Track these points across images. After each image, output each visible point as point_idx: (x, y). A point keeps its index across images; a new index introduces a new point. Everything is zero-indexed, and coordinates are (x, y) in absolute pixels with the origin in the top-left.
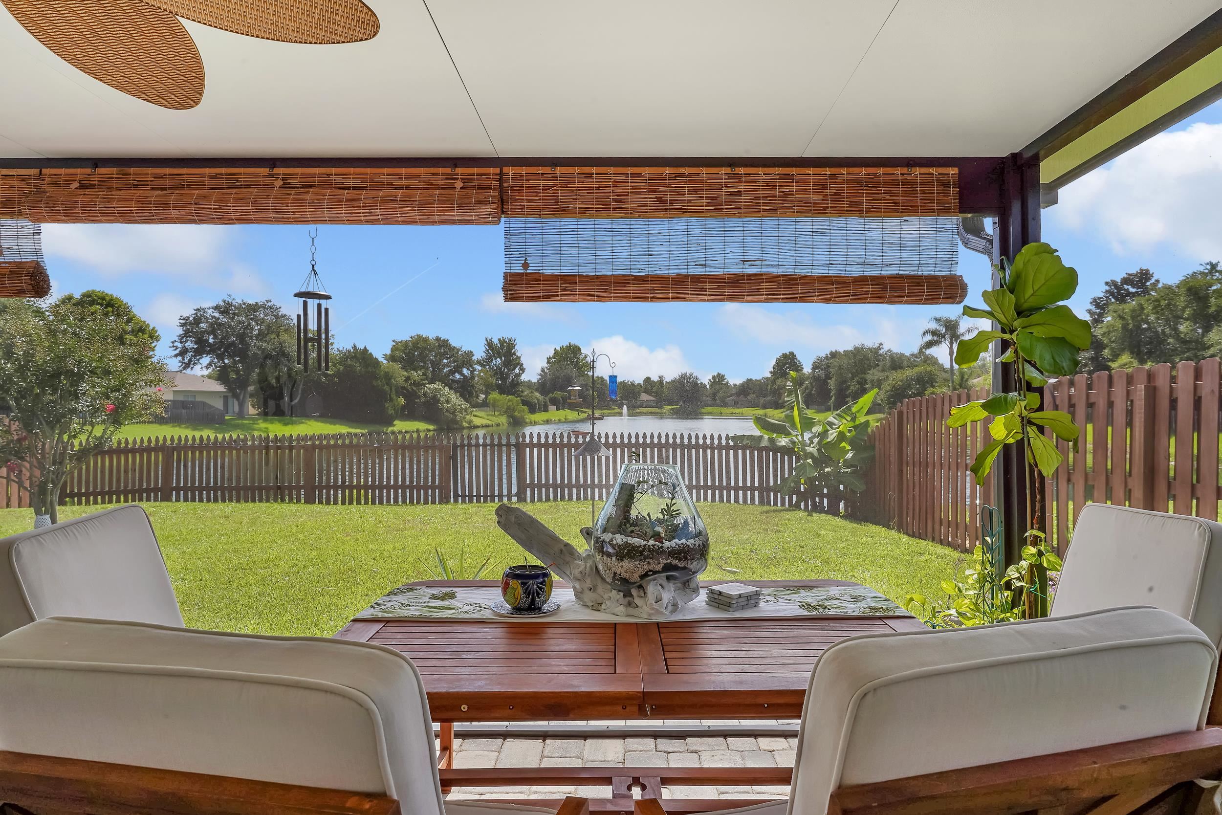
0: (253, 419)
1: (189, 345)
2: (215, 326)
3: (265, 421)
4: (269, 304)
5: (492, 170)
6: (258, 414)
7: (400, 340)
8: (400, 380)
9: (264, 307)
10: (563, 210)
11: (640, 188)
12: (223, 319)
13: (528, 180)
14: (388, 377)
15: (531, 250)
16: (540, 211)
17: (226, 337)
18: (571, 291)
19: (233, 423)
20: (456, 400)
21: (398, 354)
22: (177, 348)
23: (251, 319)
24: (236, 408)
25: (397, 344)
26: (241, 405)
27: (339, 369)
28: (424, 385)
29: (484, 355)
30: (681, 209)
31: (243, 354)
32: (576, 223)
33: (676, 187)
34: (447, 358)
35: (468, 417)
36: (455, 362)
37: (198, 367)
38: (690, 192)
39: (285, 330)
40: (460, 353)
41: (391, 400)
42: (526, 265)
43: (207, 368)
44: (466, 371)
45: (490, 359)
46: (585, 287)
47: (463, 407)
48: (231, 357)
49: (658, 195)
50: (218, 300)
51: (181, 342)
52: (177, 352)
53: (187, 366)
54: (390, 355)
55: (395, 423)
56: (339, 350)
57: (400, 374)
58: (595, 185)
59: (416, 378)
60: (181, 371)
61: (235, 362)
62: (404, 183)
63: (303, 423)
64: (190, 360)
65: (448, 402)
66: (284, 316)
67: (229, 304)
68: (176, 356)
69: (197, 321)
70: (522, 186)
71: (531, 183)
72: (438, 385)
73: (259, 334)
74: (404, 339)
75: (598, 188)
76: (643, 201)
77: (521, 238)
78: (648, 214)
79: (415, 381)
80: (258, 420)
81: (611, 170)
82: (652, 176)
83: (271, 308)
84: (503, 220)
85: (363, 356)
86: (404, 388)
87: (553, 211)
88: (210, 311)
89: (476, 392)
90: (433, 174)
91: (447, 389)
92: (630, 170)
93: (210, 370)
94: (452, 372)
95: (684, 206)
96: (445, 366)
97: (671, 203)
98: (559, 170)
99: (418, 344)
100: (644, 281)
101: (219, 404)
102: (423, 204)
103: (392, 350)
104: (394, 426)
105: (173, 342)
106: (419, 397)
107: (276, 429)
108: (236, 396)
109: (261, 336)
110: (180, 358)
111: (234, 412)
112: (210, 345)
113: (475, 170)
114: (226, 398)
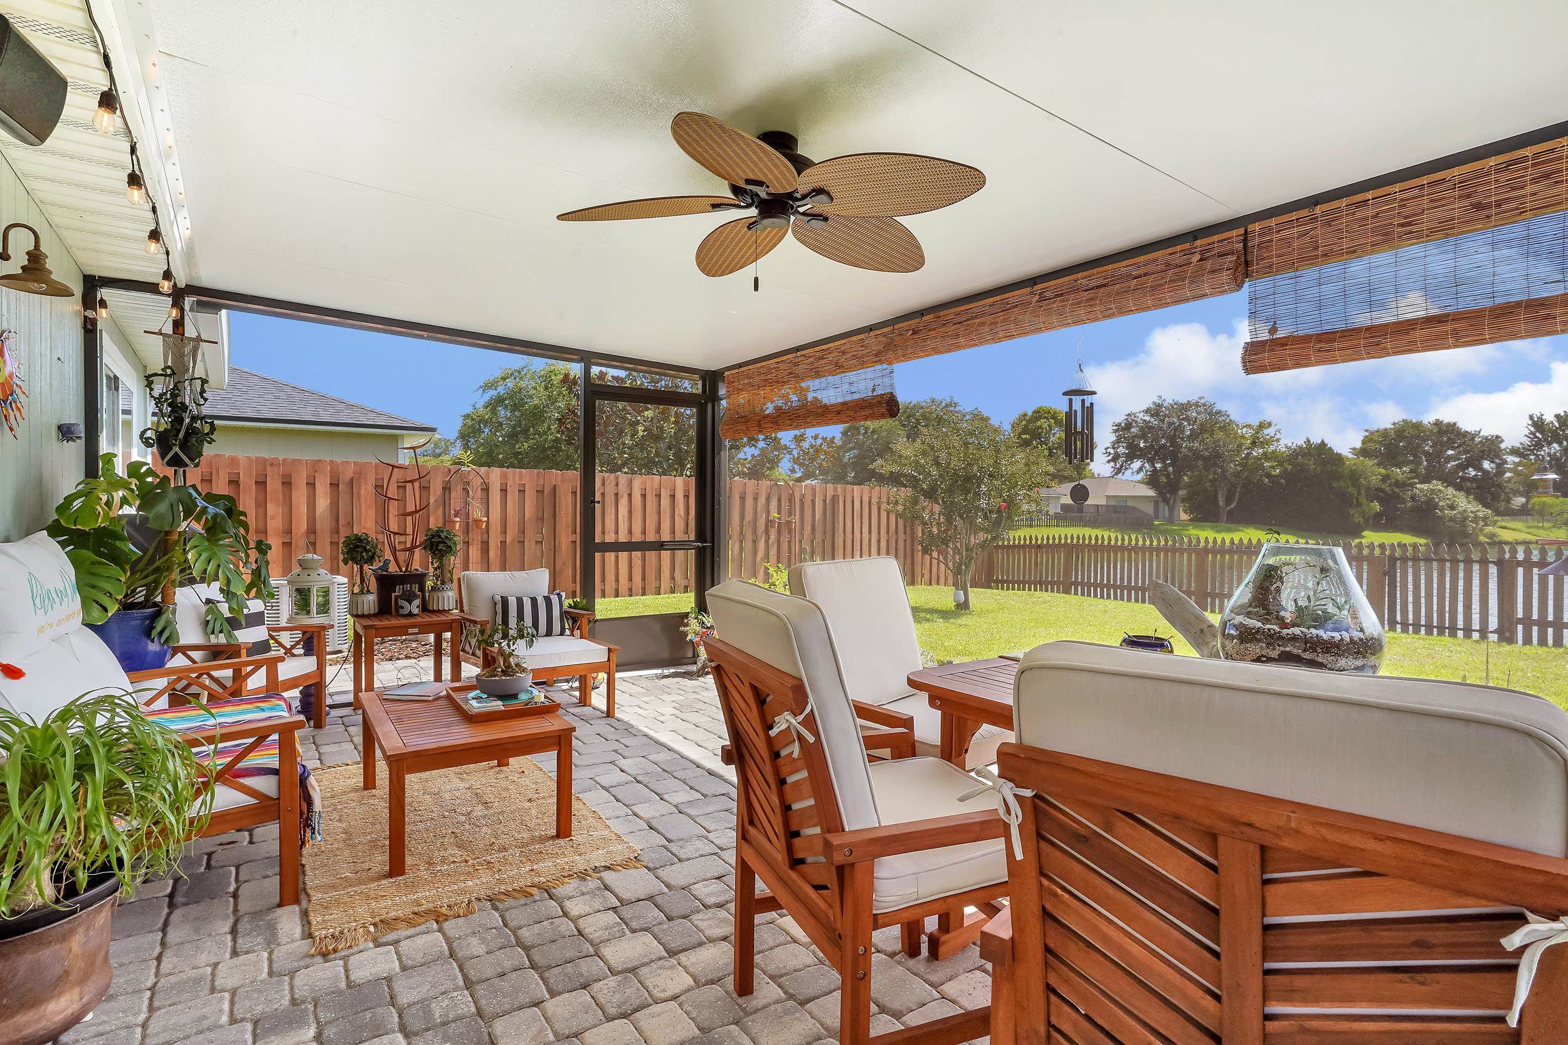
0: (1184, 525)
1: (1121, 450)
2: (1146, 429)
3: (1195, 527)
4: (1202, 401)
5: (1234, 233)
6: (1190, 520)
7: (1376, 429)
8: (1375, 480)
9: (1197, 405)
10: (1325, 255)
11: (1444, 198)
12: (1154, 422)
13: (1278, 232)
14: (1354, 476)
15: (1282, 310)
16: (1294, 263)
17: (1157, 440)
18: (1328, 351)
19: (1161, 528)
20: (1466, 504)
21: (1372, 446)
22: (1110, 454)
23: (1183, 419)
24: (1167, 514)
25: (1372, 433)
26: (1171, 510)
27: (1286, 469)
28: (1412, 485)
29: (1527, 441)
30: (1517, 209)
31: (1174, 456)
32: (1343, 267)
33: (1507, 181)
34: (1453, 448)
35: (1489, 529)
36: (1466, 452)
37: (1129, 472)
38: (1535, 181)
39: (1220, 428)
40: (1477, 440)
41: (1359, 504)
42: (1273, 331)
43: (1138, 472)
44: (1487, 465)
45: (1538, 445)
46: (1348, 344)
47: (1480, 514)
48: (1163, 461)
49: (1473, 200)
50: (1147, 403)
51: (1114, 448)
52: (1110, 457)
53: (1119, 471)
54: (1361, 448)
55: (1364, 533)
56: (1286, 447)
57: (1374, 472)
58: (1370, 212)
59: (1400, 477)
60: (1113, 477)
61: (1165, 467)
62: (1141, 271)
63: (1239, 531)
64: (1122, 466)
65: (1452, 507)
66: (1219, 412)
67: (1160, 406)
68: (1109, 462)
69: (1128, 426)
70: (1271, 240)
71: (1283, 233)
72: (1436, 485)
73: (1191, 435)
74: (1382, 427)
75: (1376, 216)
76: (1448, 215)
77: (1270, 300)
78: (1455, 231)
79: (1397, 481)
80: (1188, 525)
81: (1397, 187)
82: (1464, 177)
83: (1204, 405)
84: (1246, 285)
85: (1321, 452)
86: (1378, 490)
87: (1310, 260)
88: (1141, 415)
89: (1506, 494)
90: (1171, 254)
91: (1451, 491)
92: (1425, 180)
93: (1142, 474)
94: (1463, 467)
95: (1521, 204)
96: (1449, 459)
97: (1498, 205)
98: (1318, 210)
99: (1404, 431)
100: (1440, 322)
101: (1149, 509)
102: (1154, 288)
103: (1364, 442)
104: (1363, 537)
105: (1106, 449)
106: (1404, 502)
107: (1206, 535)
108: (1166, 501)
109: (1194, 436)
110: (1112, 464)
111: (1164, 518)
112: (1141, 449)
113: (1216, 238)
114: (1156, 503)
